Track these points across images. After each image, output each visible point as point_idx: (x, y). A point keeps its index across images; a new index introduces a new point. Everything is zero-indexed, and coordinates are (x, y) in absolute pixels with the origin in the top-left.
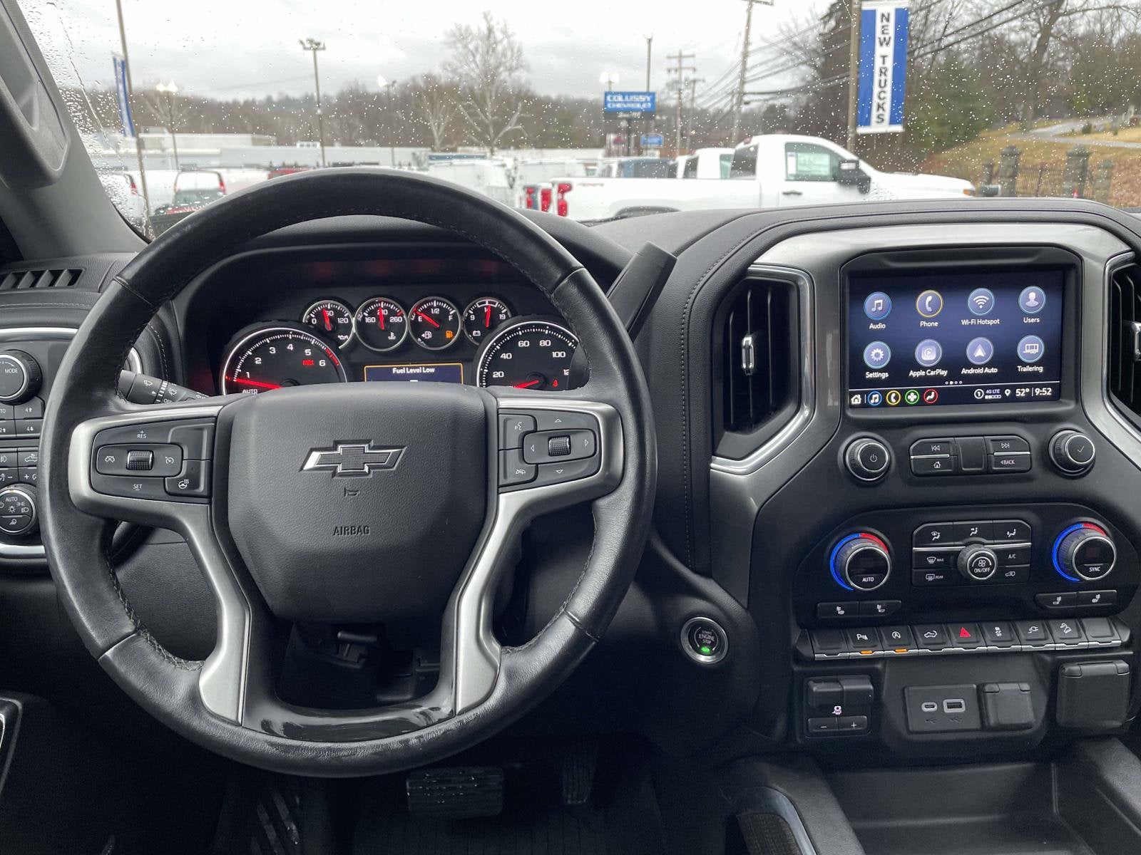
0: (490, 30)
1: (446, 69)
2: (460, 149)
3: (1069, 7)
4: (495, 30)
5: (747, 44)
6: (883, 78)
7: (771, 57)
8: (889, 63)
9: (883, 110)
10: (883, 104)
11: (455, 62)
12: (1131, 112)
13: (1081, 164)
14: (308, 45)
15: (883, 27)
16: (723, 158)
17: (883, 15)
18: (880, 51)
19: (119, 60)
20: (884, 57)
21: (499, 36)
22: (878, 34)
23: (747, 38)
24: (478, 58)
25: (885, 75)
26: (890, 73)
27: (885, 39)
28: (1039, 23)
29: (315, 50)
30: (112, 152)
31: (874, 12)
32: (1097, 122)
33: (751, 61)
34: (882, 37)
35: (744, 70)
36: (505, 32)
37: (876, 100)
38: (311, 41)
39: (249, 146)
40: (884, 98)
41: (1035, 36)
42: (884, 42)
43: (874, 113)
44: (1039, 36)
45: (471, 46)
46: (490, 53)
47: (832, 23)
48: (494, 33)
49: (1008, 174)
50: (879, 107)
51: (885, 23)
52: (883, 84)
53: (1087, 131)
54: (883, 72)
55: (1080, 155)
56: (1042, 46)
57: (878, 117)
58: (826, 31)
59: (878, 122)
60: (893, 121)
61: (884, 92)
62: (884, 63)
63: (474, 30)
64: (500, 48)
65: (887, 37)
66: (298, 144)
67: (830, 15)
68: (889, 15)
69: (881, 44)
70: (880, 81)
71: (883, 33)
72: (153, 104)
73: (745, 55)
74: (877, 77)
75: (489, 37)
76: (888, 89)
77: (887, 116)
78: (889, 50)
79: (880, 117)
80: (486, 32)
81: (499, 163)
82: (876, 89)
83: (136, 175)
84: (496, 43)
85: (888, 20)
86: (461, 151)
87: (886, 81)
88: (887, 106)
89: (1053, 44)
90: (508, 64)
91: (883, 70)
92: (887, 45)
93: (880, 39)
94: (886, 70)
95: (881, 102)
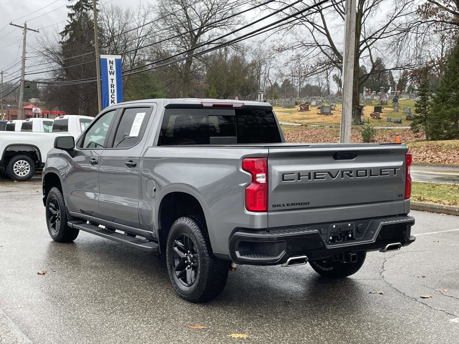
3: (201, 41)
8: (115, 82)
9: (114, 103)
10: (114, 100)
16: (45, 123)
17: (110, 61)
18: (110, 77)
20: (112, 80)
22: (109, 69)
23: (24, 49)
25: (114, 88)
26: (115, 87)
27: (112, 71)
31: (106, 59)
34: (111, 71)
37: (110, 99)
40: (114, 98)
43: (110, 104)
47: (68, 37)
51: (111, 65)
52: (113, 92)
54: (112, 86)
56: (188, 62)
58: (64, 40)
61: (114, 95)
62: (112, 82)
65: (113, 71)
67: (66, 32)
68: (112, 61)
69: (111, 74)
70: (111, 90)
71: (111, 69)
73: (24, 59)
74: (110, 89)
76: (115, 93)
78: (114, 77)
82: (110, 94)
85: (112, 64)
87: (114, 90)
88: (116, 101)
91: (112, 85)
92: (113, 74)
93: (109, 71)
94: (114, 85)
95: (113, 99)
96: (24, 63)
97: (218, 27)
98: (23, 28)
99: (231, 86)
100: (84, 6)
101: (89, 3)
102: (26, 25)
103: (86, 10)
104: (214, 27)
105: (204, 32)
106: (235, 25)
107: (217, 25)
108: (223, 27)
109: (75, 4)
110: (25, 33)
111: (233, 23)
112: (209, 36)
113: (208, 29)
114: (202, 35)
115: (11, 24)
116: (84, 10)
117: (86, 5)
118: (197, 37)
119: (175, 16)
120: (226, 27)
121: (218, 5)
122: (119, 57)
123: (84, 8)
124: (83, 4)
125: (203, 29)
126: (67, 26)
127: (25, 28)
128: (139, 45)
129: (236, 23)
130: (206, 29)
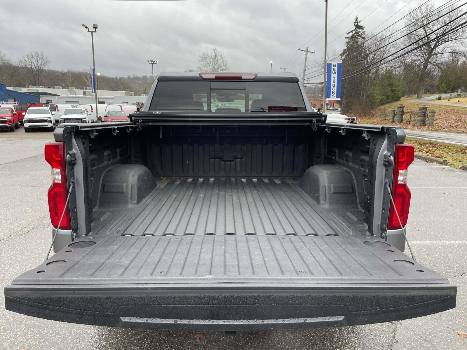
0: (216, 56)
1: (198, 69)
2: (202, 99)
3: (436, 52)
4: (217, 56)
5: (305, 66)
6: (334, 84)
7: (319, 69)
8: (336, 79)
9: (334, 93)
11: (202, 67)
12: (459, 92)
13: (424, 111)
14: (151, 62)
15: (334, 68)
17: (334, 65)
18: (333, 76)
19: (92, 69)
21: (219, 58)
22: (332, 70)
23: (305, 64)
24: (211, 65)
25: (335, 83)
26: (336, 82)
27: (334, 72)
28: (424, 58)
29: (153, 64)
30: (74, 96)
31: (331, 64)
32: (443, 96)
33: (306, 72)
34: (333, 71)
35: (304, 75)
36: (221, 57)
37: (332, 91)
38: (152, 61)
39: (124, 96)
41: (422, 63)
42: (334, 73)
43: (331, 94)
44: (424, 63)
45: (208, 61)
46: (215, 64)
47: (345, 56)
48: (217, 57)
49: (400, 114)
50: (333, 92)
51: (334, 67)
52: (334, 86)
53: (440, 99)
55: (423, 108)
56: (425, 66)
57: (333, 95)
59: (332, 97)
60: (337, 97)
61: (335, 88)
62: (334, 79)
63: (210, 55)
64: (219, 62)
65: (335, 71)
66: (142, 95)
67: (344, 53)
68: (335, 65)
69: (333, 74)
70: (333, 85)
71: (334, 70)
72: (86, 78)
73: (305, 70)
74: (332, 84)
75: (215, 58)
76: (336, 87)
77: (335, 95)
78: (336, 76)
79: (333, 96)
80: (214, 56)
81: (216, 105)
82: (332, 87)
83: (94, 106)
84: (217, 60)
85: (335, 67)
86: (203, 100)
87: (335, 85)
88: (335, 92)
89: (429, 66)
90: (222, 68)
91: (334, 81)
92: (335, 74)
93: (333, 72)
94: (335, 81)
95: (333, 91)
96: (304, 72)
97: (450, 42)
98: (306, 51)
99: (458, 82)
100: (356, 36)
101: (359, 34)
102: (307, 49)
103: (358, 38)
104: (447, 41)
105: (438, 45)
106: (463, 39)
107: (450, 40)
108: (454, 41)
109: (351, 35)
110: (306, 55)
111: (462, 38)
112: (443, 48)
113: (442, 43)
114: (437, 48)
115: (299, 50)
116: (356, 39)
117: (358, 36)
118: (433, 49)
119: (418, 36)
120: (457, 41)
121: (451, 26)
122: (340, 62)
123: (356, 37)
124: (356, 35)
125: (438, 44)
126: (345, 50)
127: (307, 51)
128: (384, 57)
129: (465, 38)
130: (440, 43)
